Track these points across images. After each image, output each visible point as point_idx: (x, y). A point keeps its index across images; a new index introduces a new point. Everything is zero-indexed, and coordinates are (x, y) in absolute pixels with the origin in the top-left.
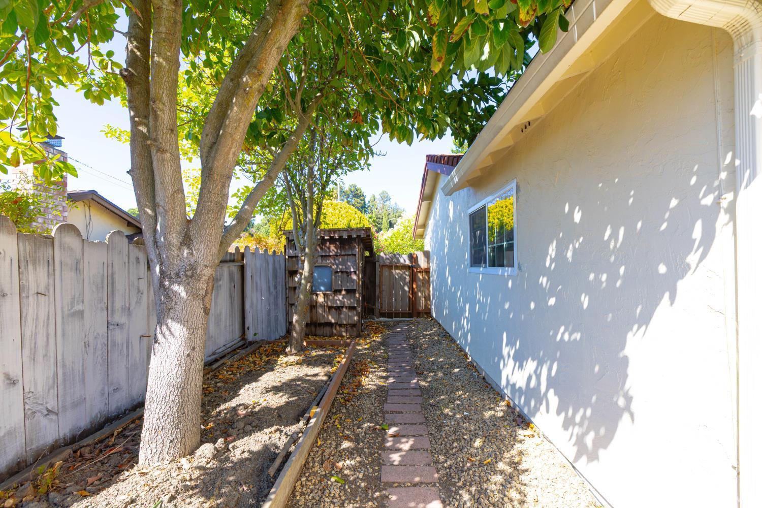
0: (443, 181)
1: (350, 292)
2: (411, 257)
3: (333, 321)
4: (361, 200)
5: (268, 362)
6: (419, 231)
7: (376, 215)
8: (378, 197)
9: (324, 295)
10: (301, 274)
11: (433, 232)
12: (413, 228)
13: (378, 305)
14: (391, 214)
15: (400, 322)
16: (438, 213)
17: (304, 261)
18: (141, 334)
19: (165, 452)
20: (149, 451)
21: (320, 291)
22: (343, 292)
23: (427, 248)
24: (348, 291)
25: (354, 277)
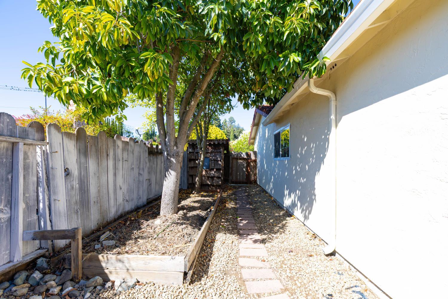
0: (263, 119)
1: (218, 170)
2: (247, 154)
3: (209, 184)
4: (218, 122)
5: (187, 196)
6: (252, 141)
7: (227, 131)
8: (228, 120)
9: (206, 171)
10: (200, 159)
11: (259, 142)
12: (248, 140)
13: (230, 178)
14: (236, 130)
15: (242, 186)
16: (261, 133)
17: (201, 154)
18: (146, 179)
19: (170, 211)
20: (165, 210)
21: (204, 169)
22: (215, 170)
23: (256, 150)
24: (217, 169)
25: (220, 163)
